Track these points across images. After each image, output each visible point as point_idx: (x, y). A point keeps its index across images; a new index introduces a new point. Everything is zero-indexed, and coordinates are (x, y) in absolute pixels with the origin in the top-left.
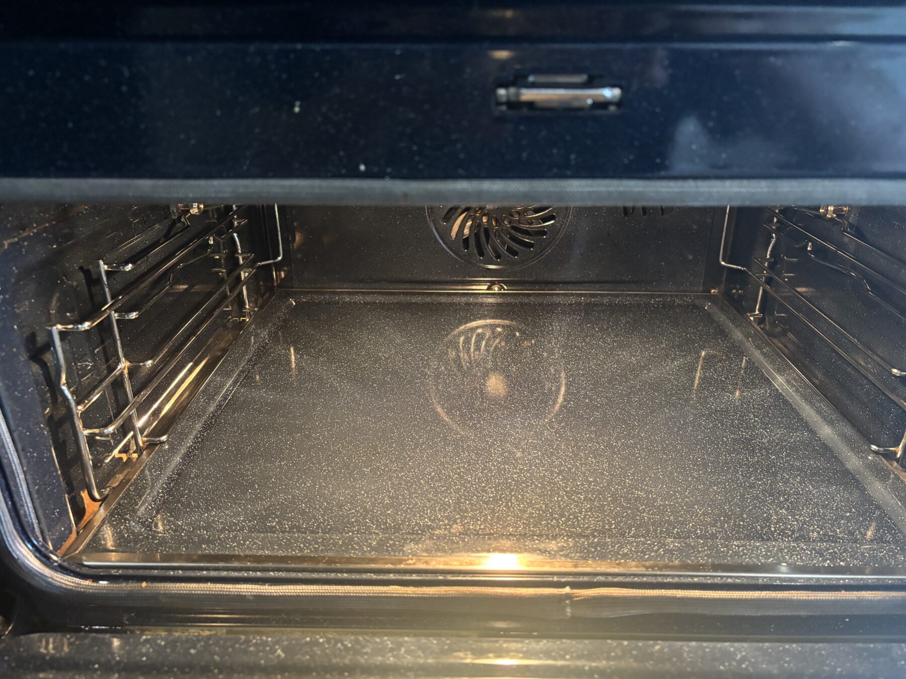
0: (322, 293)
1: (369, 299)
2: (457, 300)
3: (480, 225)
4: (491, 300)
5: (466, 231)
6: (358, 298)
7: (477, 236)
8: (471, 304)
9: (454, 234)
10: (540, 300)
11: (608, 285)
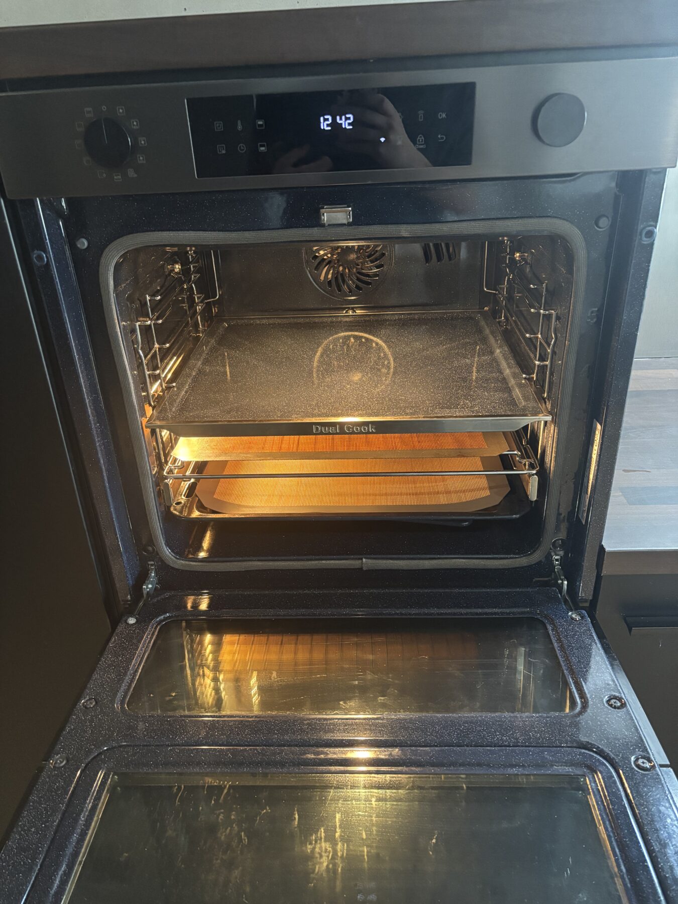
0: (242, 319)
1: (271, 321)
2: (325, 320)
3: (338, 272)
4: (347, 319)
5: (330, 276)
6: (264, 321)
7: (336, 278)
8: (334, 322)
9: (322, 278)
10: (376, 318)
11: (420, 307)
